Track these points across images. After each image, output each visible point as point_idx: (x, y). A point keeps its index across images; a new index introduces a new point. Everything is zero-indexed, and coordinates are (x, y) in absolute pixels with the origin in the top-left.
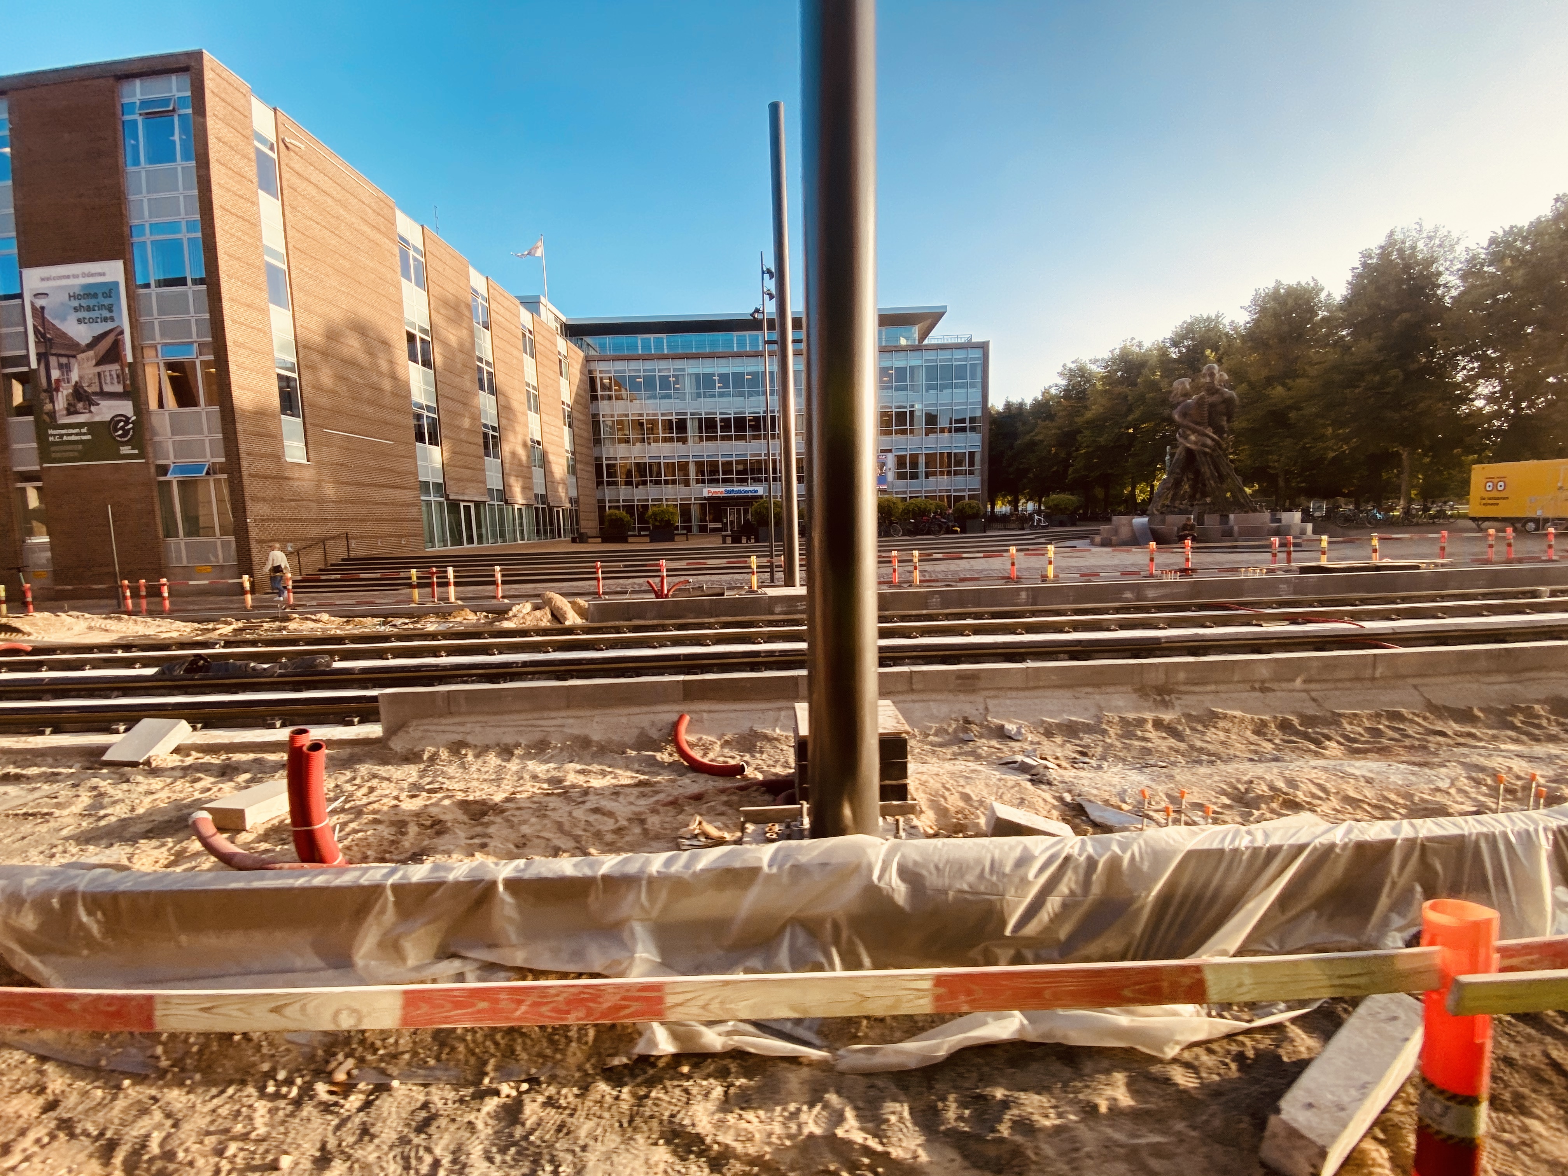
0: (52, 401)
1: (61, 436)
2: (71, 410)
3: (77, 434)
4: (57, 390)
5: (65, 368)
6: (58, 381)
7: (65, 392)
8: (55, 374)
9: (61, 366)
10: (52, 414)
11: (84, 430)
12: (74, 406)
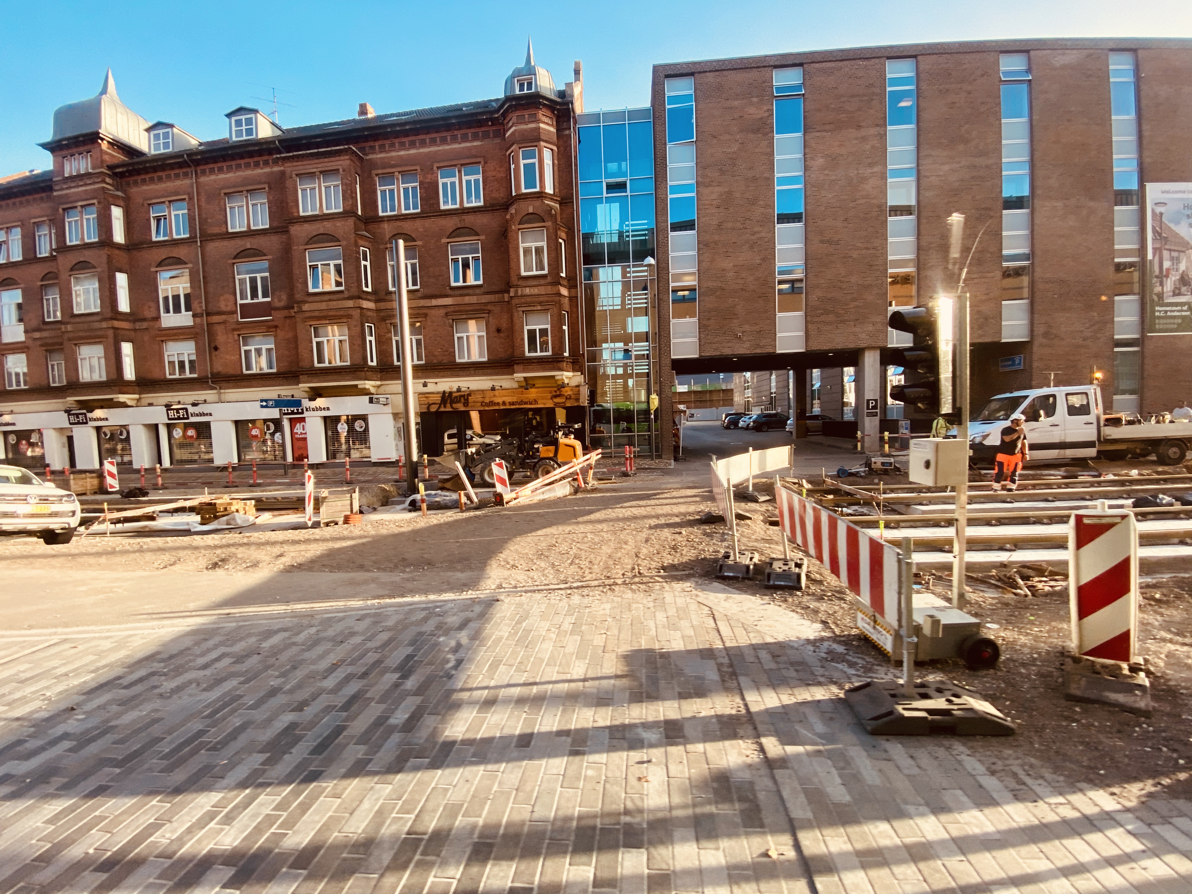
0: (1162, 284)
1: (1166, 312)
2: (1177, 293)
3: (1179, 311)
4: (1167, 276)
5: (1176, 261)
6: (1168, 270)
7: (1173, 279)
8: (1167, 264)
9: (1172, 259)
10: (1160, 296)
11: (1185, 308)
12: (1180, 289)
